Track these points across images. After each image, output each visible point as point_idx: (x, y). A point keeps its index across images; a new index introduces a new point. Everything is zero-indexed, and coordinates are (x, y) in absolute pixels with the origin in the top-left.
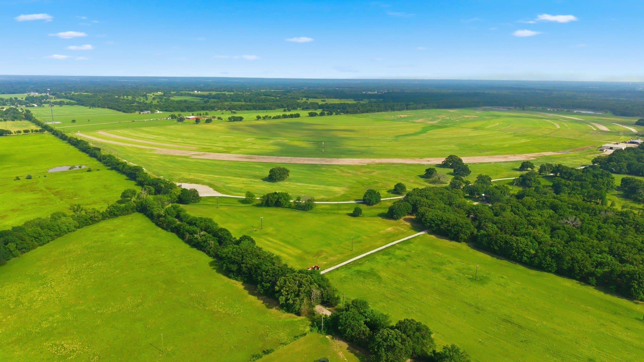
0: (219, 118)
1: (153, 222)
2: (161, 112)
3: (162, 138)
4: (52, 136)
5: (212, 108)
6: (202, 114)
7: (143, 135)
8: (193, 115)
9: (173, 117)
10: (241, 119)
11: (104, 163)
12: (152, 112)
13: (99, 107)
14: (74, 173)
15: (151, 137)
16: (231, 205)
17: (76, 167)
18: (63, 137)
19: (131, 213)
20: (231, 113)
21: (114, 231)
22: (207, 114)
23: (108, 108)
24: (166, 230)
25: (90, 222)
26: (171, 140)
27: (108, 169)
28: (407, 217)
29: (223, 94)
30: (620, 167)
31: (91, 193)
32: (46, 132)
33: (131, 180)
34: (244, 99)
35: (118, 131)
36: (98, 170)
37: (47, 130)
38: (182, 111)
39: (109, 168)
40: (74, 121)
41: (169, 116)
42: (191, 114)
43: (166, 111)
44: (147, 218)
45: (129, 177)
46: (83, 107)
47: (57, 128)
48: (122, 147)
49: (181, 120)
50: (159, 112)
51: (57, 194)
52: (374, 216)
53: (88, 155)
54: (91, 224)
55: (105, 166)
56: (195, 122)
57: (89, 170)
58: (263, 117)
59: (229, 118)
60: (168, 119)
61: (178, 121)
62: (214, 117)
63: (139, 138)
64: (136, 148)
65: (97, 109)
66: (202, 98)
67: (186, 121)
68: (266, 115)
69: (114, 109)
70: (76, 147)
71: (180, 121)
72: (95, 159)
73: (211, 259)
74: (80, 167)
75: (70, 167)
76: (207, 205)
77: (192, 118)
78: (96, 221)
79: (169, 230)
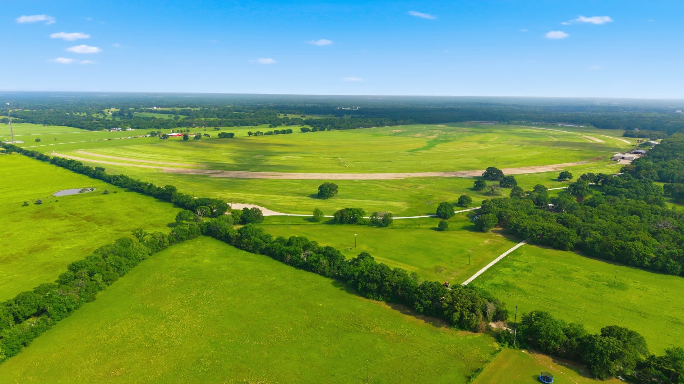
0: (205, 135)
1: (231, 245)
2: (133, 129)
3: (160, 157)
4: (25, 157)
5: (190, 125)
6: (183, 131)
7: (134, 154)
8: (173, 132)
9: (153, 134)
10: (232, 135)
11: (116, 184)
12: (124, 129)
13: (54, 124)
14: (88, 196)
15: (147, 156)
16: (300, 224)
17: (88, 190)
18: (42, 158)
19: (196, 237)
20: (214, 130)
21: (193, 256)
22: (188, 131)
23: (66, 125)
24: (254, 252)
25: (159, 248)
26: (171, 159)
27: (126, 191)
28: (494, 229)
29: (188, 110)
30: (651, 174)
31: (129, 217)
32: (13, 153)
33: (164, 202)
34: (216, 115)
35: (101, 150)
36: (115, 192)
37: (15, 151)
38: (157, 127)
39: (126, 189)
40: (38, 140)
41: (148, 133)
42: (171, 131)
43: (138, 128)
44: (220, 241)
45: (158, 198)
46: (34, 125)
47: (24, 148)
48: (121, 167)
49: (165, 137)
50: (131, 129)
51: (88, 219)
52: (459, 230)
53: (87, 177)
54: (160, 250)
55: (118, 188)
56: (183, 139)
57: (106, 193)
58: (254, 133)
59: (219, 135)
60: (148, 136)
61: (161, 138)
62: (200, 134)
63: (131, 157)
64: (138, 168)
65: (53, 126)
66: (169, 115)
67: (170, 138)
68: (258, 131)
69: (74, 127)
70: (66, 168)
71: (163, 139)
72: (101, 181)
73: (331, 281)
74: (92, 190)
75: (80, 190)
76: (273, 224)
77: (174, 136)
78: (165, 246)
79: (258, 252)
